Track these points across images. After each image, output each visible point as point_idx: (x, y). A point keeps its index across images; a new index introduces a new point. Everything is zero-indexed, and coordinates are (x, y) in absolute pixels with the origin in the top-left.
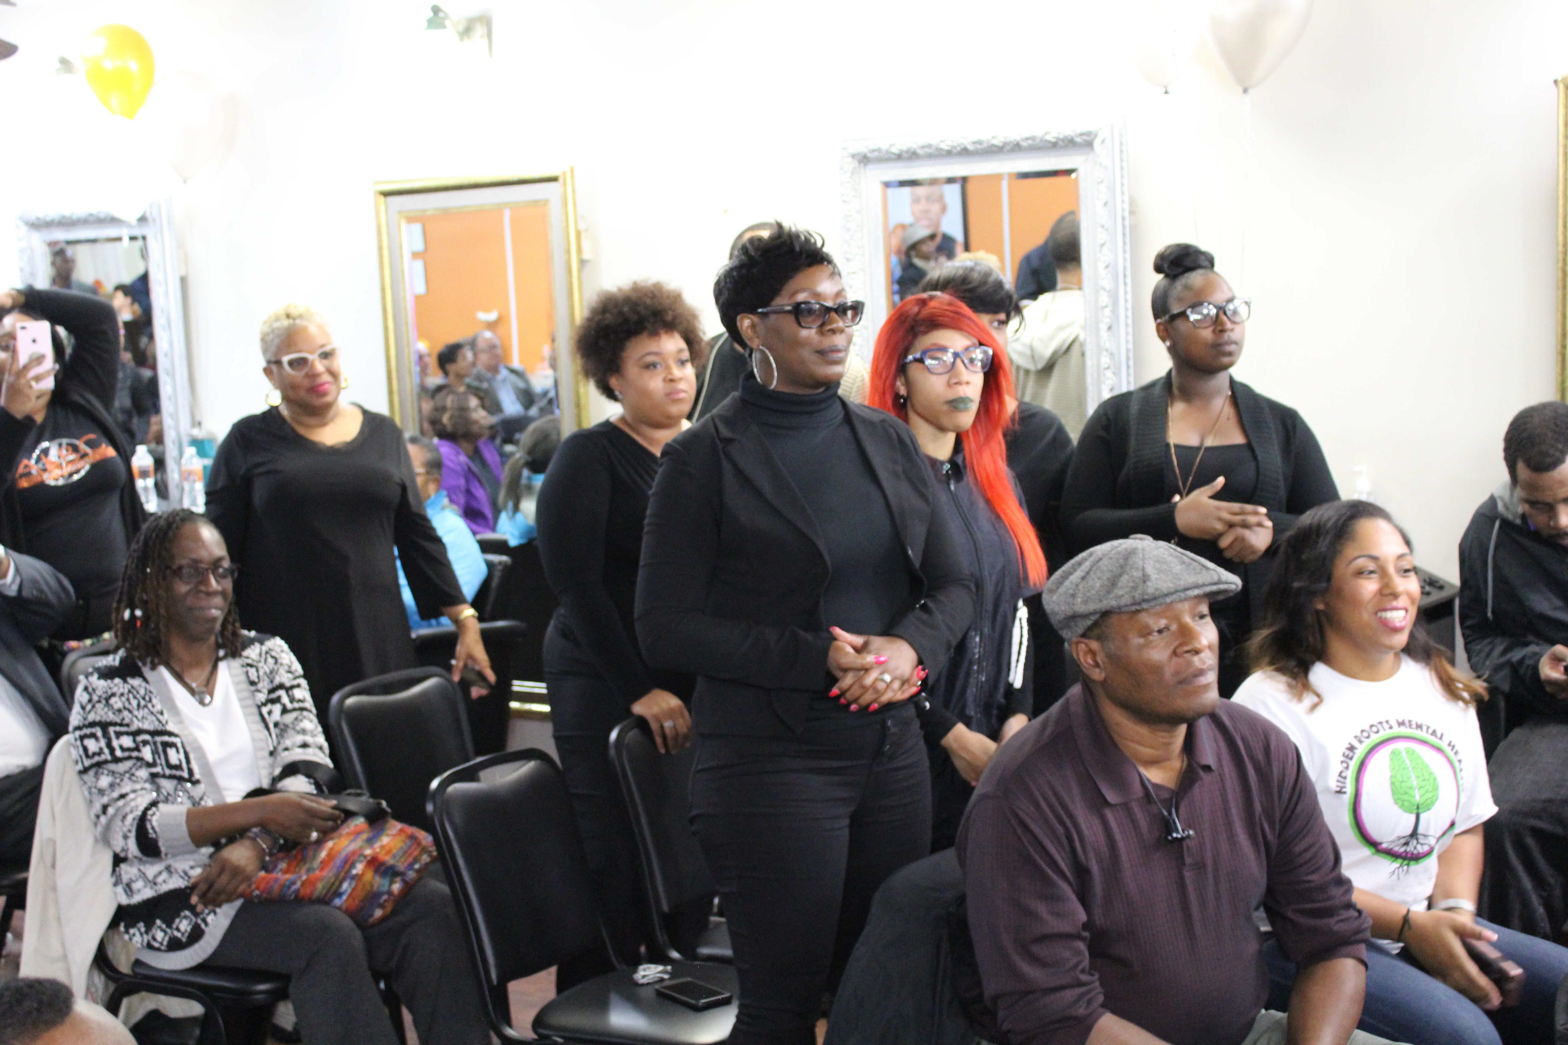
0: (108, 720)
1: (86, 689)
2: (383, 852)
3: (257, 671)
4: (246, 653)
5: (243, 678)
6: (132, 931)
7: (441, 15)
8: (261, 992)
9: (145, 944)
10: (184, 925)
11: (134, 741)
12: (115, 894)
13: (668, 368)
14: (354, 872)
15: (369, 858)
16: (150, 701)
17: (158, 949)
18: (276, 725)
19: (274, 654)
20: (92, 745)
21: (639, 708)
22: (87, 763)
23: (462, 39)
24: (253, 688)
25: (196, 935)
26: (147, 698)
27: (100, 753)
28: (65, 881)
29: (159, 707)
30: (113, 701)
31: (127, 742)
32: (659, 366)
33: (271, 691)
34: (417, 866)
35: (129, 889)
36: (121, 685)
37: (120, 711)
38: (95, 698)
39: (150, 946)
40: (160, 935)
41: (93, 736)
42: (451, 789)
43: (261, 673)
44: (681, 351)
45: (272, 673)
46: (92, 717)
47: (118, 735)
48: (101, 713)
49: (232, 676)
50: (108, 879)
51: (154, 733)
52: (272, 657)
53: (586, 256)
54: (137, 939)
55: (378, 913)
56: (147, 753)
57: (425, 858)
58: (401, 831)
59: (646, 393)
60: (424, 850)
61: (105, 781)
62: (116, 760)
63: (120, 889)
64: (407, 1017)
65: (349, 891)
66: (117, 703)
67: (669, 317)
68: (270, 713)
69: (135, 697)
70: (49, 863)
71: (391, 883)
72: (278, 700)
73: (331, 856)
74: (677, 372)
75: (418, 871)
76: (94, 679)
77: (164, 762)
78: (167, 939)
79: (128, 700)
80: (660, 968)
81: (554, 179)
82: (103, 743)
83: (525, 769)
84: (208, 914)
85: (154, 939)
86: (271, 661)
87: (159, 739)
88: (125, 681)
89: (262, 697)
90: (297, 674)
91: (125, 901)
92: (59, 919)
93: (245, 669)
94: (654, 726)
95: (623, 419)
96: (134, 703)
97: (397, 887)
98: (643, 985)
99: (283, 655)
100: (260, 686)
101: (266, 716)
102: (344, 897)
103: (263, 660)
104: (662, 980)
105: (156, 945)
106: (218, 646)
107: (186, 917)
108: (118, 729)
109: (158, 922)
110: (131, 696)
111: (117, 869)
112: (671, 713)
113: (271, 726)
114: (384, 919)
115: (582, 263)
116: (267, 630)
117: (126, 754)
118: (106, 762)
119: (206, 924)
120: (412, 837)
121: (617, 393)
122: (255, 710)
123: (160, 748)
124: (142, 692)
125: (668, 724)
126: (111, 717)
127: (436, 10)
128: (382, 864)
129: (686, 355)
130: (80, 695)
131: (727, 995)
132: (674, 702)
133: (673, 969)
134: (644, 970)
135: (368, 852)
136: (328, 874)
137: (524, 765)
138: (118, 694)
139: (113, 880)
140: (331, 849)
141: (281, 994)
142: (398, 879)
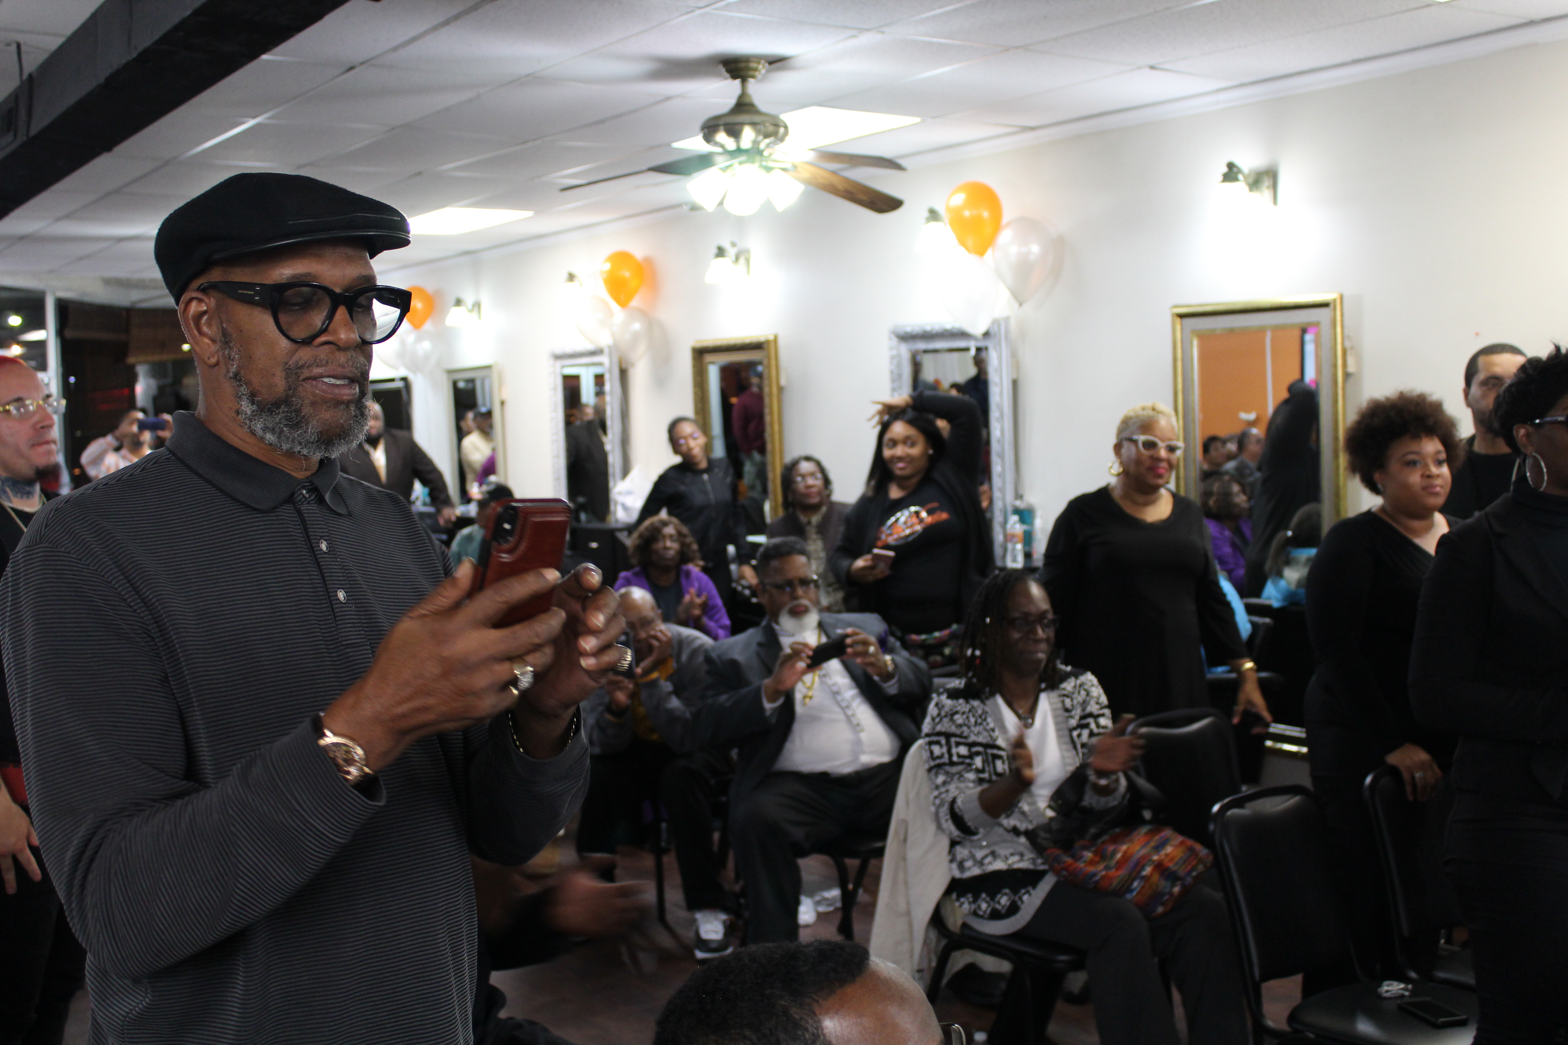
0: (952, 732)
1: (937, 705)
2: (1167, 860)
3: (1072, 700)
4: (1064, 685)
5: (1060, 705)
6: (962, 900)
7: (1235, 170)
8: (1063, 962)
9: (972, 910)
10: (1004, 901)
11: (969, 750)
12: (951, 869)
13: (1426, 466)
14: (1144, 873)
15: (1156, 863)
16: (985, 720)
17: (981, 917)
18: (1083, 745)
19: (1086, 687)
20: (937, 750)
21: (1393, 759)
22: (932, 763)
23: (1251, 190)
24: (1067, 714)
25: (1013, 909)
26: (983, 717)
27: (941, 756)
28: (913, 854)
29: (992, 725)
30: (956, 717)
31: (963, 750)
32: (1418, 465)
33: (1083, 717)
34: (1194, 874)
35: (961, 866)
36: (964, 705)
37: (960, 726)
38: (943, 713)
39: (975, 914)
40: (984, 906)
41: (938, 743)
42: (1229, 813)
43: (1075, 702)
44: (1438, 452)
45: (1084, 704)
46: (939, 728)
47: (958, 744)
48: (945, 726)
49: (1051, 704)
50: (945, 857)
51: (987, 746)
52: (1085, 690)
53: (1351, 369)
54: (966, 906)
55: (1160, 910)
56: (978, 762)
57: (1201, 868)
58: (1182, 843)
59: (1406, 487)
60: (1201, 861)
61: (941, 779)
62: (952, 763)
63: (954, 866)
64: (1176, 996)
65: (1138, 889)
66: (959, 719)
67: (1431, 422)
68: (1079, 736)
69: (974, 716)
70: (902, 837)
71: (1173, 886)
72: (1087, 726)
73: (1126, 858)
74: (1434, 470)
75: (1195, 878)
76: (944, 697)
77: (992, 770)
78: (990, 909)
79: (968, 718)
80: (1402, 986)
81: (1324, 305)
82: (945, 750)
83: (1289, 802)
84: (1024, 894)
85: (979, 907)
86: (1083, 693)
87: (990, 751)
88: (967, 702)
89: (1073, 722)
90: (1103, 705)
91: (957, 874)
92: (906, 883)
93: (1062, 699)
94: (1406, 776)
95: (1383, 509)
96: (972, 720)
97: (1176, 890)
98: (1386, 998)
99: (1093, 689)
100: (1073, 713)
101: (1076, 738)
102: (1135, 893)
103: (1077, 692)
104: (1402, 996)
105: (981, 913)
106: (1041, 680)
107: (1006, 894)
108: (958, 739)
109: (984, 895)
110: (971, 715)
111: (953, 850)
112: (1422, 766)
113: (1079, 746)
114: (1164, 914)
115: (1347, 375)
116: (1081, 668)
117: (961, 760)
118: (944, 764)
119: (1022, 902)
120: (1191, 850)
121: (1380, 486)
122: (1067, 733)
123: (990, 759)
124: (980, 711)
125: (1418, 775)
126: (953, 729)
127: (1231, 166)
128: (1167, 869)
129: (1443, 456)
130: (932, 709)
131: (1464, 1017)
132: (1423, 756)
133: (1413, 987)
134: (1388, 986)
135: (1155, 858)
136: (1123, 873)
137: (1291, 798)
138: (961, 711)
139: (949, 858)
140: (1125, 853)
141: (1077, 966)
142: (1179, 883)
